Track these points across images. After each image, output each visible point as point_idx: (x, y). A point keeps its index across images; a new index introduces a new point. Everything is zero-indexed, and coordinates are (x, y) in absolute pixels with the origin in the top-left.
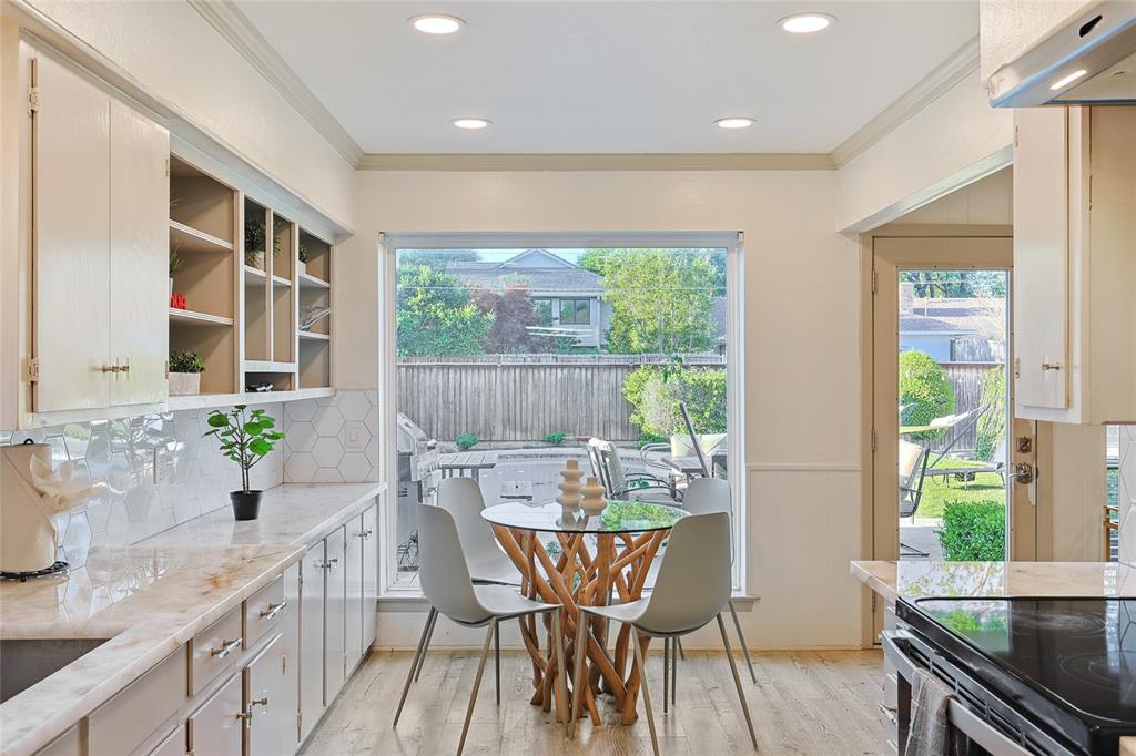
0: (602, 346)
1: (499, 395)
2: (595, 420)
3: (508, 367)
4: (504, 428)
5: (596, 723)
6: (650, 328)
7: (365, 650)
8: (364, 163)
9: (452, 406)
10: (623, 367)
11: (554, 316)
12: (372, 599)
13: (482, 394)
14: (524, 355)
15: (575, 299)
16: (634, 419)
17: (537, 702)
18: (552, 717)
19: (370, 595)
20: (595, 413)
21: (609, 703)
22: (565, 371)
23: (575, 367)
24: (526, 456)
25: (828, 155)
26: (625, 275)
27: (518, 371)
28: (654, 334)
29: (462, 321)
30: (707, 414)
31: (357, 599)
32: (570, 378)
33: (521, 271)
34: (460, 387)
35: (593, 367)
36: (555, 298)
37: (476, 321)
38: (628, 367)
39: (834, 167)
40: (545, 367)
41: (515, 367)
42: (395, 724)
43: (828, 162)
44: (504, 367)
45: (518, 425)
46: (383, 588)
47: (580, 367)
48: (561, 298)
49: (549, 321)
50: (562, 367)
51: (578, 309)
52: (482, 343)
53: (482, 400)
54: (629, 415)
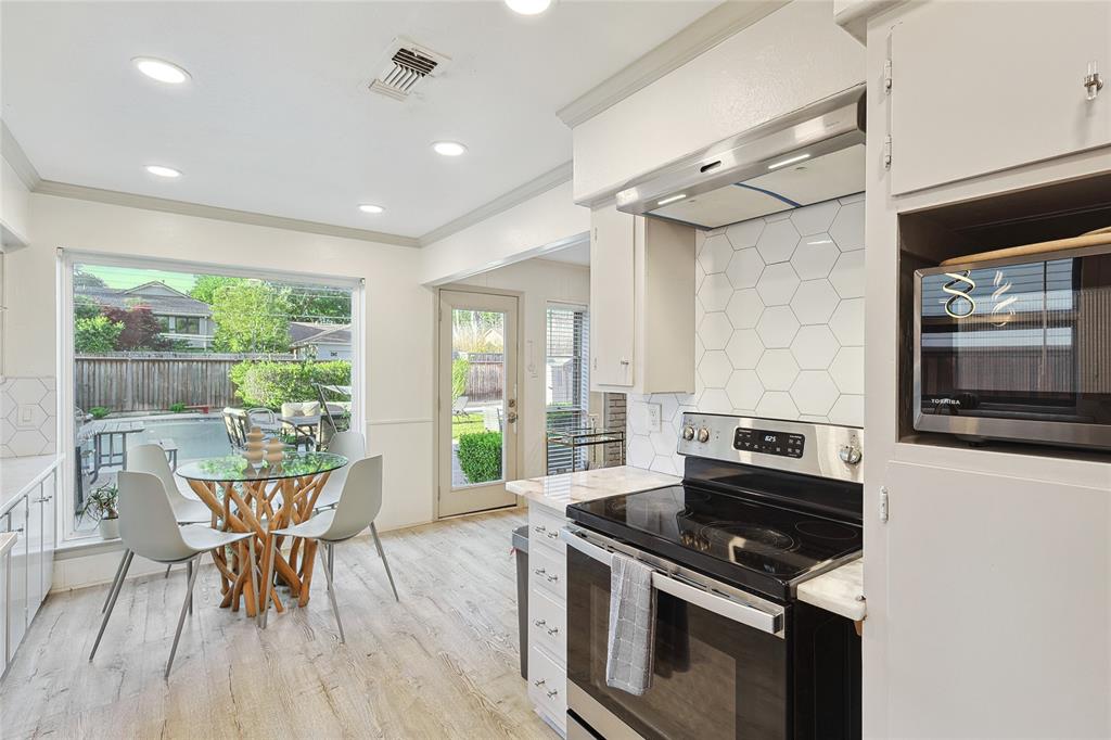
0: (208, 348)
1: (130, 380)
2: (208, 395)
3: (138, 361)
4: (134, 402)
5: (279, 610)
6: (246, 338)
7: (45, 593)
8: (40, 186)
9: (86, 388)
10: (230, 361)
11: (171, 327)
12: (50, 552)
13: (114, 380)
14: (149, 353)
15: (187, 318)
16: (238, 393)
17: (225, 605)
18: (242, 614)
19: (49, 548)
20: (209, 390)
21: (284, 592)
22: (185, 364)
23: (193, 361)
24: (154, 421)
25: (416, 239)
26: (228, 304)
27: (145, 364)
28: (249, 341)
29: (94, 328)
30: (289, 390)
31: (37, 554)
32: (190, 368)
33: (144, 296)
34: (94, 374)
35: (207, 361)
36: (172, 316)
37: (107, 330)
38: (233, 361)
39: (420, 247)
40: (168, 361)
41: (143, 361)
42: (92, 657)
43: (416, 243)
44: (133, 361)
45: (146, 400)
46: (59, 539)
47: (197, 361)
48: (176, 317)
49: (167, 330)
50: (183, 361)
51: (188, 323)
52: (111, 344)
53: (114, 383)
54: (234, 391)
